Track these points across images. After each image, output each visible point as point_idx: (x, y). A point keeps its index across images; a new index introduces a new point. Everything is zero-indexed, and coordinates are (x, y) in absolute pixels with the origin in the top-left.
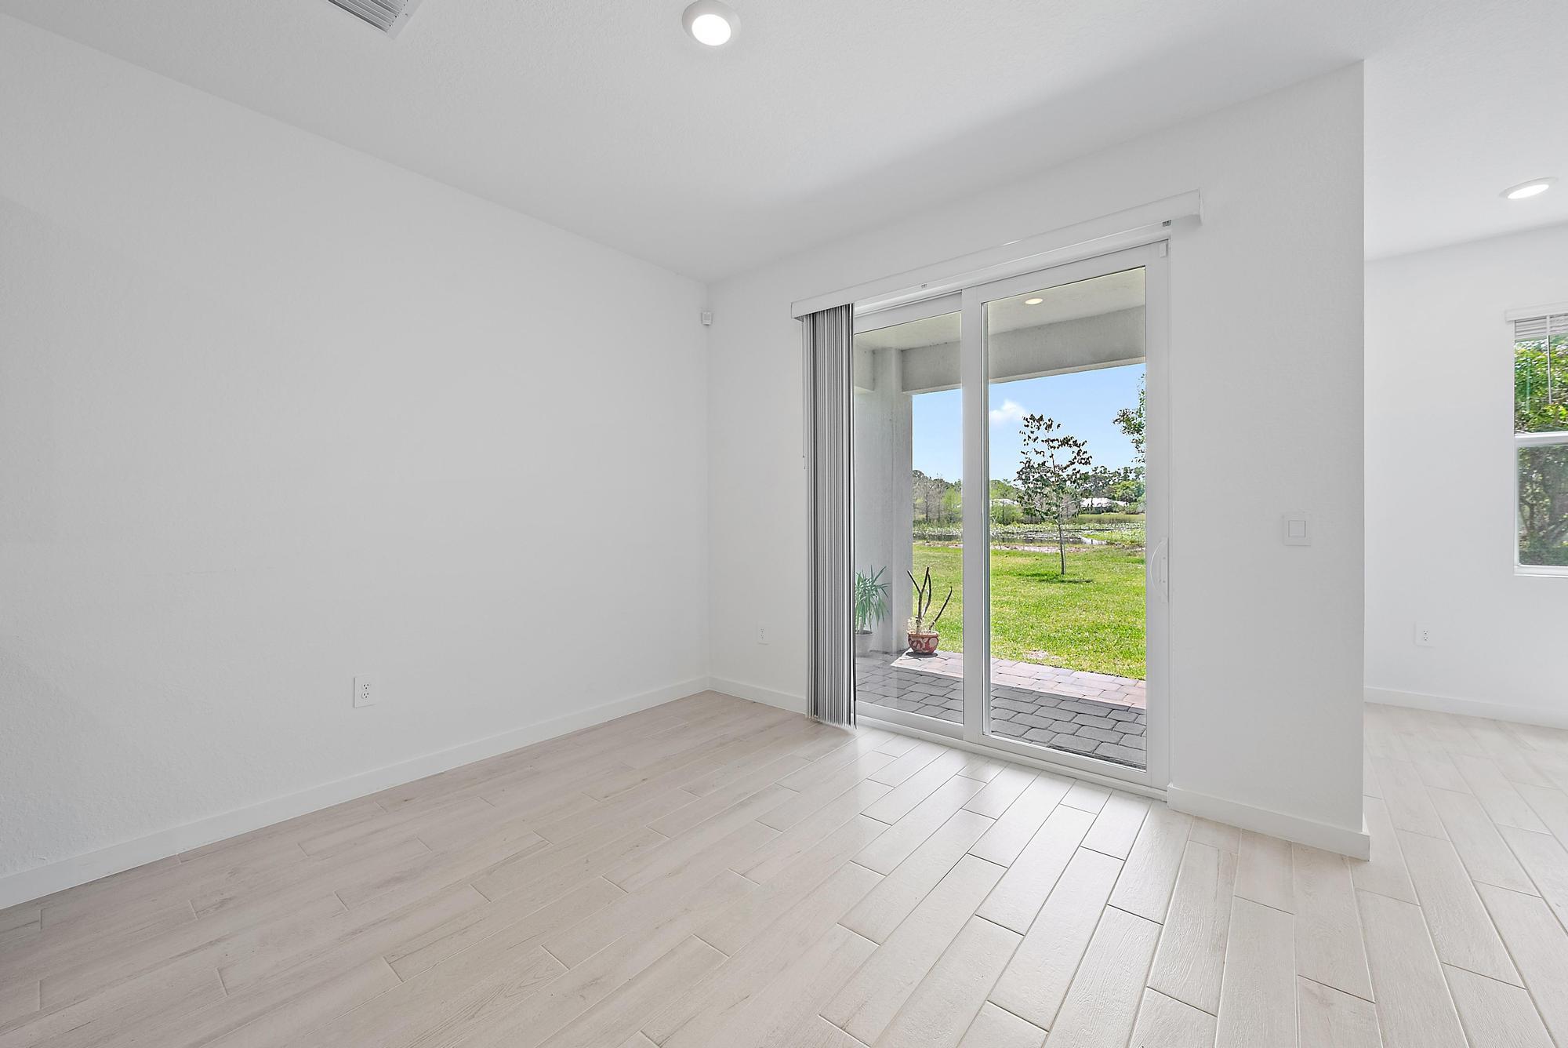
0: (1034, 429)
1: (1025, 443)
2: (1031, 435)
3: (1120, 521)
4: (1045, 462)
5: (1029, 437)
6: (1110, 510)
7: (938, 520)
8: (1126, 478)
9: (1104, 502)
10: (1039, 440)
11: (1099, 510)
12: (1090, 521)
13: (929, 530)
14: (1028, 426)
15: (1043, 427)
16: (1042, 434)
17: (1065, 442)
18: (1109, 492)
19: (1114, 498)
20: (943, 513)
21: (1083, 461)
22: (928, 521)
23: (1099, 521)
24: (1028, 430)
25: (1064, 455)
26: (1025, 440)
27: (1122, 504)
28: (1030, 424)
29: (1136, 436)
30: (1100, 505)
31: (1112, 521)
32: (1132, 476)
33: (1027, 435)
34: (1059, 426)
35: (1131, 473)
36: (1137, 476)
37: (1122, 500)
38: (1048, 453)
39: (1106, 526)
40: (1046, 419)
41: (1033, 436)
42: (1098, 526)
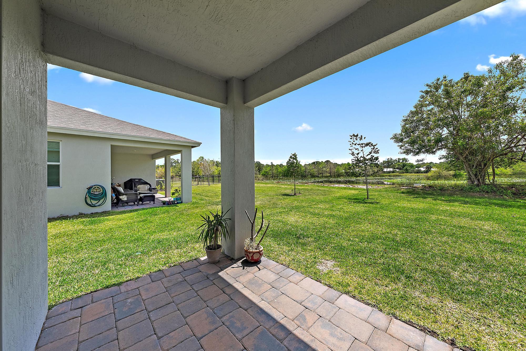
0: (355, 140)
1: (351, 145)
2: (353, 142)
3: (397, 176)
4: (359, 153)
5: (353, 143)
6: (393, 172)
7: (334, 176)
8: (399, 162)
9: (391, 169)
10: (357, 145)
11: (389, 172)
12: (386, 176)
13: (331, 179)
14: (352, 139)
15: (358, 139)
16: (358, 142)
17: (367, 145)
18: (393, 166)
19: (395, 168)
20: (336, 174)
21: (376, 152)
22: (331, 176)
23: (390, 176)
24: (352, 140)
25: (368, 150)
26: (351, 144)
27: (397, 170)
28: (352, 138)
29: (400, 144)
30: (390, 171)
31: (394, 176)
32: (401, 161)
33: (352, 142)
34: (365, 138)
35: (401, 160)
36: (403, 161)
37: (398, 169)
38: (360, 149)
39: (392, 177)
40: (359, 136)
41: (354, 143)
42: (389, 177)
